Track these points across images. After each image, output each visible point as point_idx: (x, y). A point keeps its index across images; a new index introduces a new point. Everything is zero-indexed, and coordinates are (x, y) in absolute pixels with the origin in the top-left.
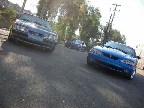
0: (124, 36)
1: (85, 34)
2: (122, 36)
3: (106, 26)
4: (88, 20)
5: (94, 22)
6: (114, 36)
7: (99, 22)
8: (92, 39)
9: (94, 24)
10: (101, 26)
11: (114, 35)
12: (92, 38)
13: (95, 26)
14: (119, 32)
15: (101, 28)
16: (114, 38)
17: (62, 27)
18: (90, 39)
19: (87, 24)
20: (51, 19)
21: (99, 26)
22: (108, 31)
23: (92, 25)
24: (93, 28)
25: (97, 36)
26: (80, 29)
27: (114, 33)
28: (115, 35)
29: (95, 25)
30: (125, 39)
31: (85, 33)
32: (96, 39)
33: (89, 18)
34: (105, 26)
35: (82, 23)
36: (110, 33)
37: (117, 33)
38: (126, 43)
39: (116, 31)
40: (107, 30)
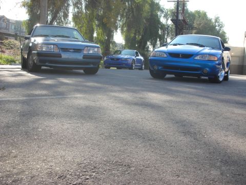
0: (217, 20)
1: (135, 37)
2: (213, 21)
3: (173, 8)
4: (133, 6)
5: (147, 7)
6: (195, 25)
7: (158, 4)
8: (151, 43)
9: (148, 12)
10: (163, 12)
11: (195, 22)
12: (152, 41)
13: (152, 15)
14: (205, 14)
15: (164, 16)
16: (196, 28)
17: (86, 33)
18: (148, 43)
19: (133, 15)
20: (60, 23)
21: (159, 13)
22: (181, 17)
23: (145, 14)
24: (147, 20)
25: (160, 33)
26: (122, 30)
27: (194, 18)
28: (198, 23)
29: (150, 14)
30: (221, 26)
31: (135, 34)
32: (160, 41)
33: (135, 2)
34: (172, 10)
35: (122, 16)
36: (184, 20)
37: (200, 16)
38: (224, 33)
39: (198, 12)
40: (177, 17)
